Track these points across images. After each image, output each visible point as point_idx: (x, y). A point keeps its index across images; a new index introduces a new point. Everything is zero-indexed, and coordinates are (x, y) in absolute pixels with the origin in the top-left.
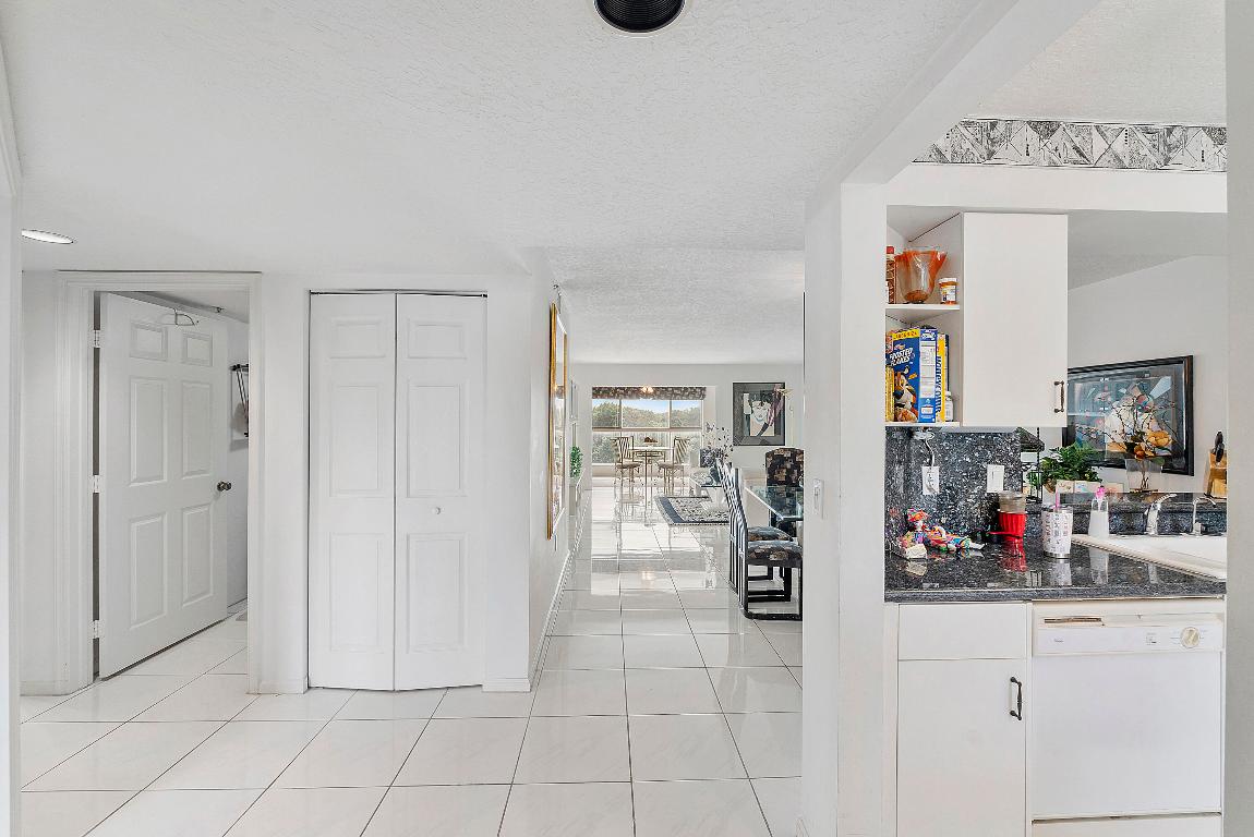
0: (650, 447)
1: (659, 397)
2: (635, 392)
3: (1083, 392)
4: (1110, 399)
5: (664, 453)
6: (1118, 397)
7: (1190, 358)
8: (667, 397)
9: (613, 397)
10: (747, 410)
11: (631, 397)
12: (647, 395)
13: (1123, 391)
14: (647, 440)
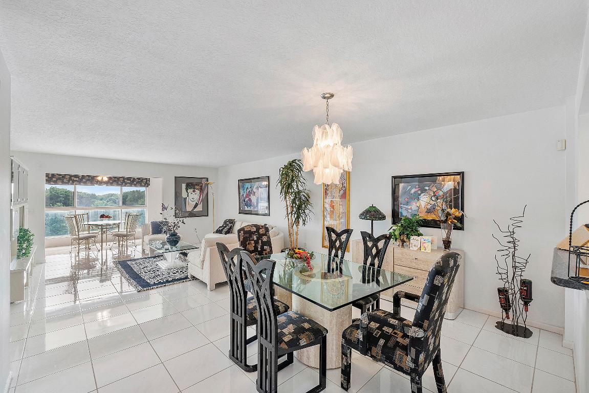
0: (105, 222)
1: (112, 184)
2: (90, 180)
3: (404, 188)
4: (419, 192)
5: (118, 226)
6: (423, 191)
7: (463, 173)
8: (118, 185)
9: (68, 183)
10: (184, 194)
11: (85, 183)
12: (101, 183)
13: (427, 188)
14: (102, 216)
